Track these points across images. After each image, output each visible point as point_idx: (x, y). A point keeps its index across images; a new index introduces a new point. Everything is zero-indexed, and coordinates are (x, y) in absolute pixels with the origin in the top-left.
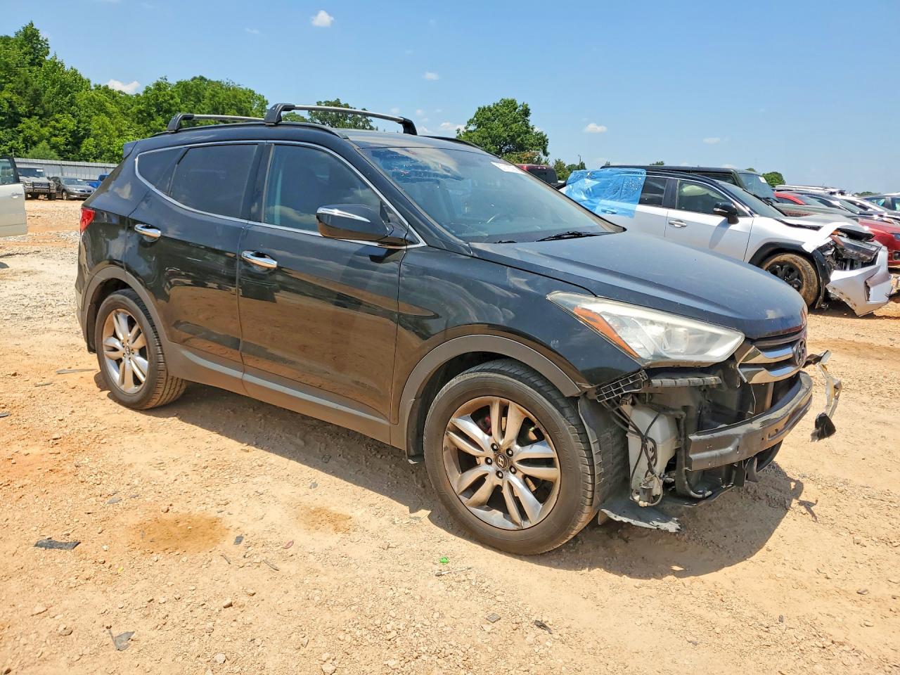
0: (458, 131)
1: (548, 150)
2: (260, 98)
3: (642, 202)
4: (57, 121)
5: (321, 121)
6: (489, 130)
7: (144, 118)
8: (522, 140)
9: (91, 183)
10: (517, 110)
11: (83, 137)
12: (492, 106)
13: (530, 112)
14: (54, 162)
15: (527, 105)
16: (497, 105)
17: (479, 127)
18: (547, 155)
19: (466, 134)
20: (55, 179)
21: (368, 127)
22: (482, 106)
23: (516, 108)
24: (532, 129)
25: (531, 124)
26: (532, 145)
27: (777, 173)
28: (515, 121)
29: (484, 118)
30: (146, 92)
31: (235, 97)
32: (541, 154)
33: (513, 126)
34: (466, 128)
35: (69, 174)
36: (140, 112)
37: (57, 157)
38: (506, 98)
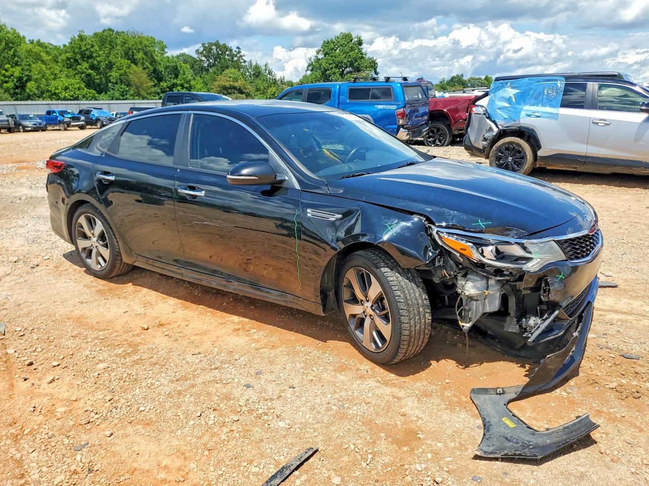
0: (310, 59)
1: (378, 70)
2: (160, 43)
3: (563, 105)
4: (6, 70)
5: (206, 58)
6: (333, 58)
7: (71, 64)
8: (359, 64)
9: (40, 117)
10: (353, 41)
11: (27, 81)
12: (334, 38)
14: (9, 103)
16: (338, 37)
17: (325, 56)
18: (377, 74)
20: (12, 116)
21: (242, 61)
23: (351, 40)
24: (365, 55)
25: (364, 51)
26: (366, 67)
28: (352, 49)
29: (328, 48)
30: (71, 43)
31: (141, 43)
32: (373, 73)
33: (351, 54)
34: (316, 57)
35: (22, 111)
36: (68, 59)
37: (10, 98)
38: (343, 32)
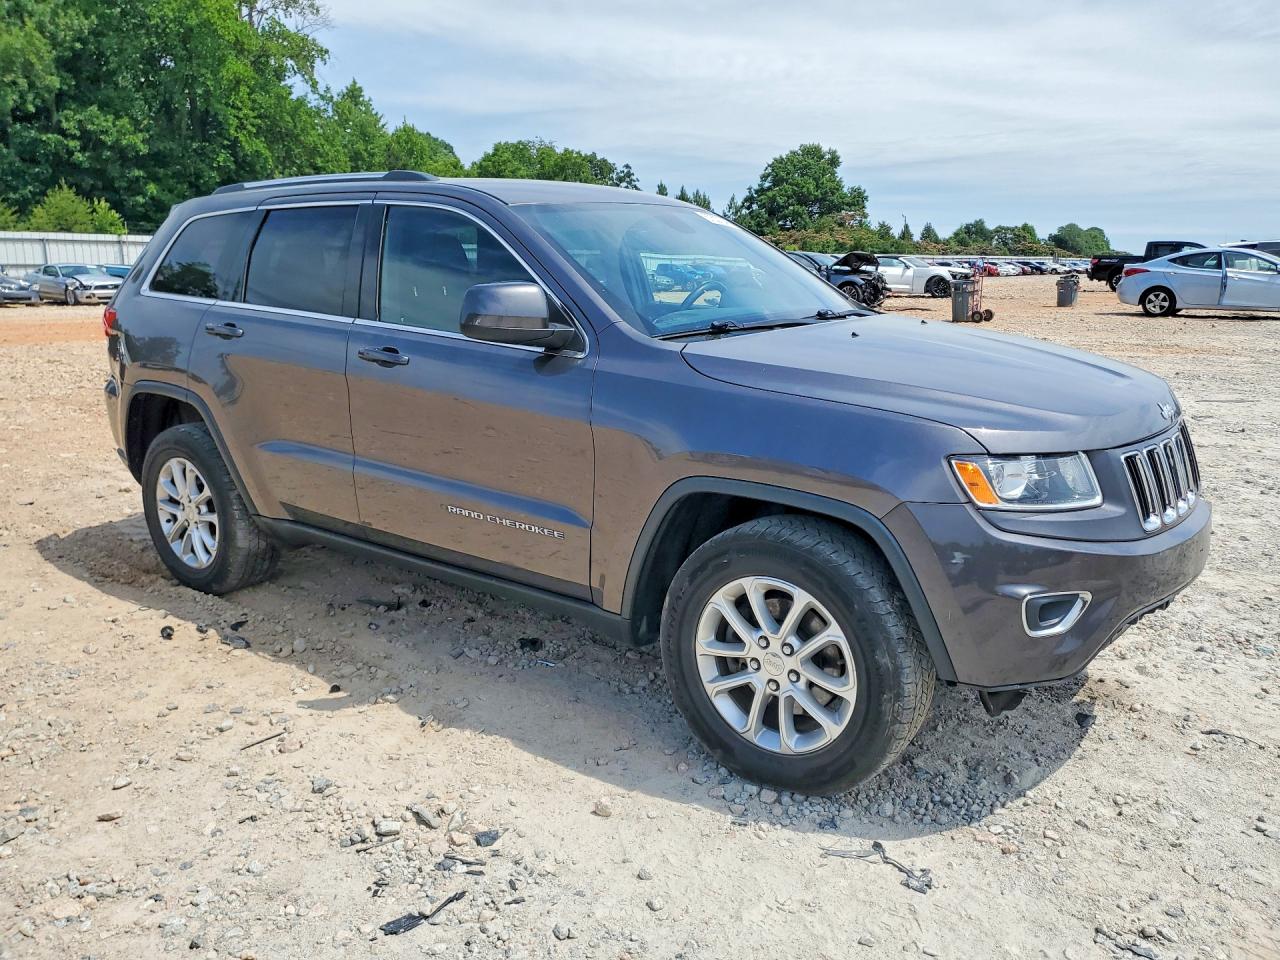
13: (840, 160)
15: (835, 152)
19: (757, 192)
22: (778, 157)
27: (1096, 229)
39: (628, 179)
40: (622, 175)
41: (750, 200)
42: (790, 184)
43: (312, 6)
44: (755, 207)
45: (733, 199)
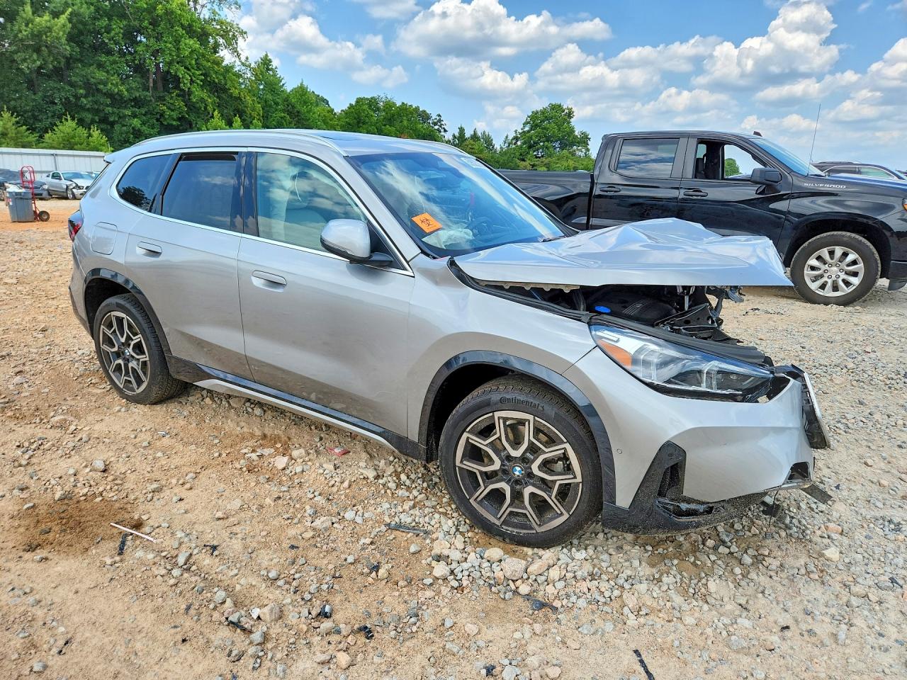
39: (439, 124)
40: (436, 121)
41: (516, 138)
42: (542, 129)
43: (236, 3)
44: (519, 143)
45: (507, 137)
